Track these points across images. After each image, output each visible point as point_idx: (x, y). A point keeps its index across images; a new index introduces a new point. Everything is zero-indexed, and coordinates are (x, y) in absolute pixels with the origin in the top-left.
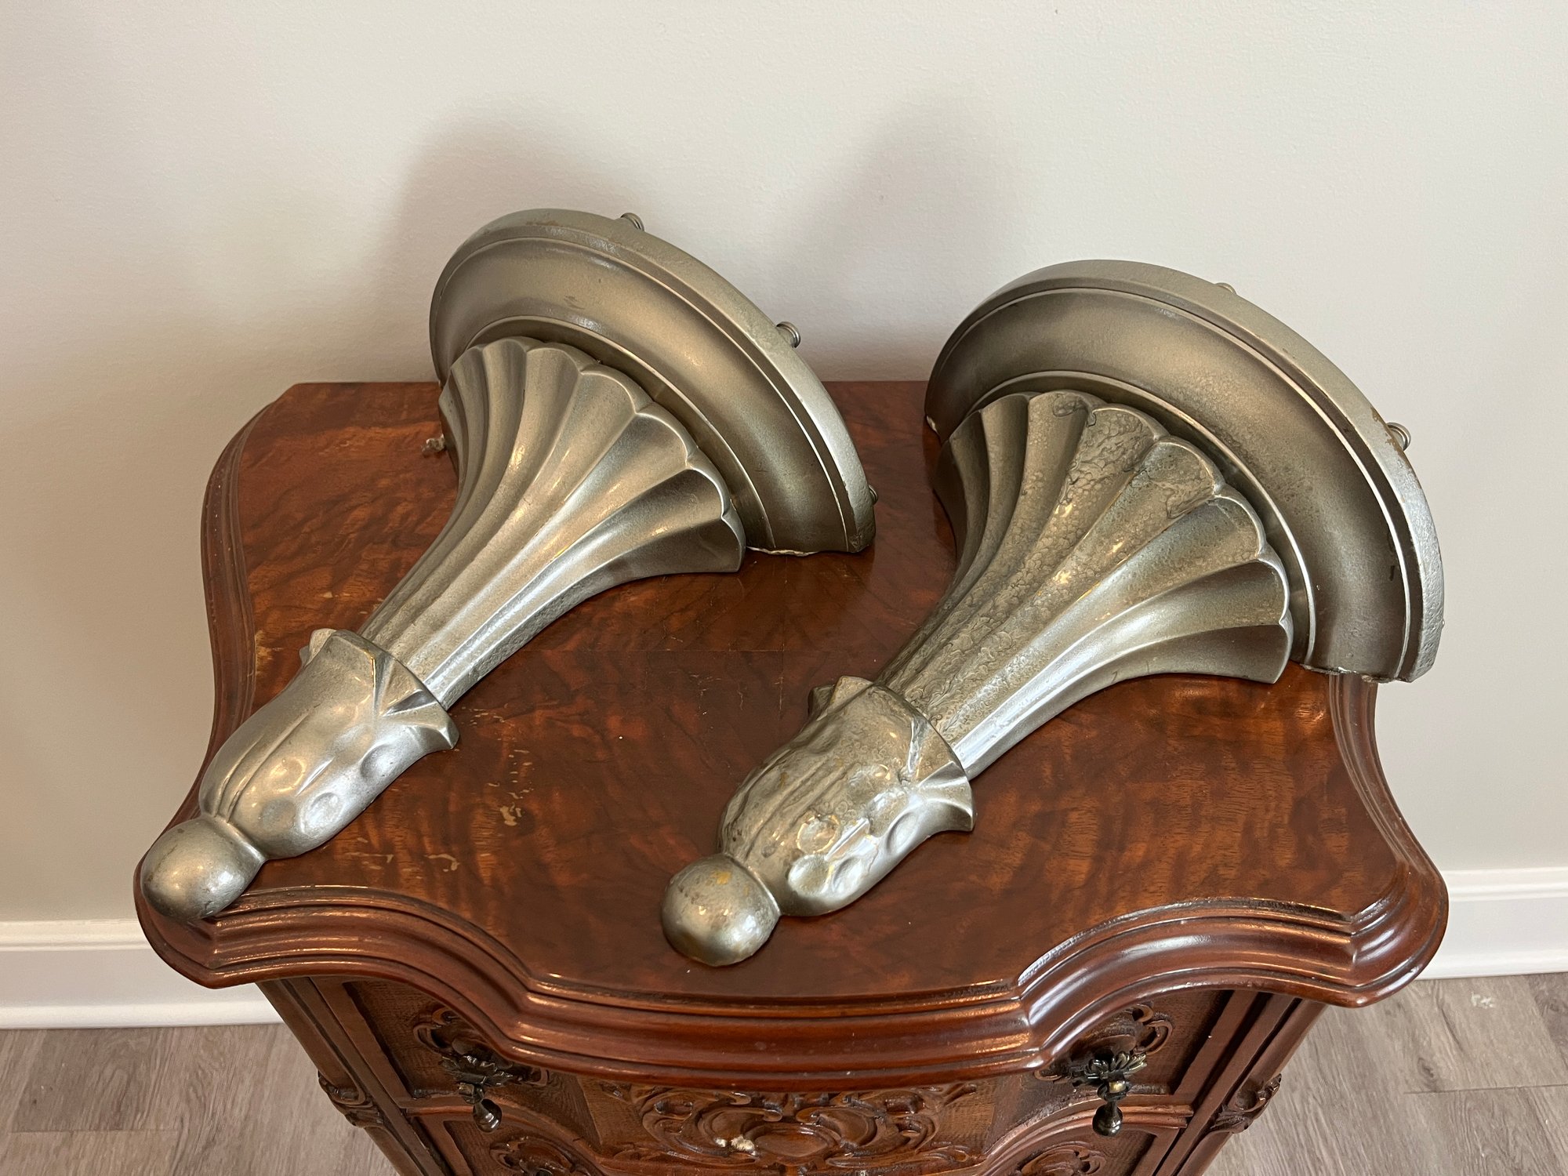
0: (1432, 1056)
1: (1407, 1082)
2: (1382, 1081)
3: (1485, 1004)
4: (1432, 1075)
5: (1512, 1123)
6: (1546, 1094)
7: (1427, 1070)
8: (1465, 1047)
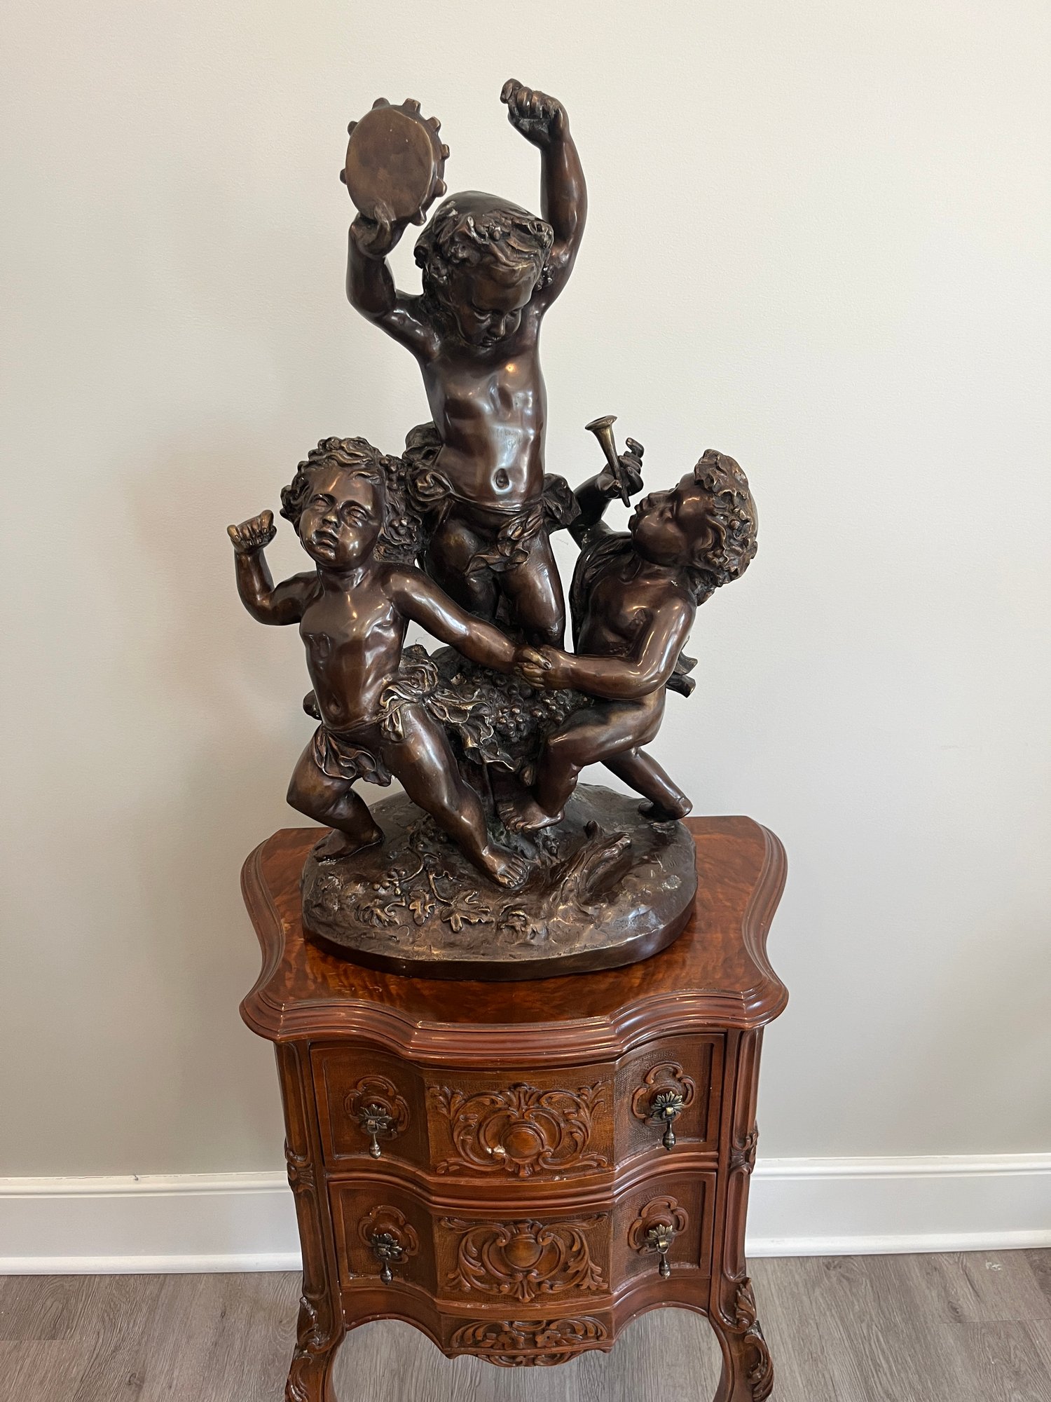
0: (958, 1300)
1: (940, 1316)
2: (923, 1316)
3: (995, 1268)
4: (958, 1312)
5: (1012, 1343)
6: (1037, 1325)
7: (955, 1309)
8: (981, 1294)
